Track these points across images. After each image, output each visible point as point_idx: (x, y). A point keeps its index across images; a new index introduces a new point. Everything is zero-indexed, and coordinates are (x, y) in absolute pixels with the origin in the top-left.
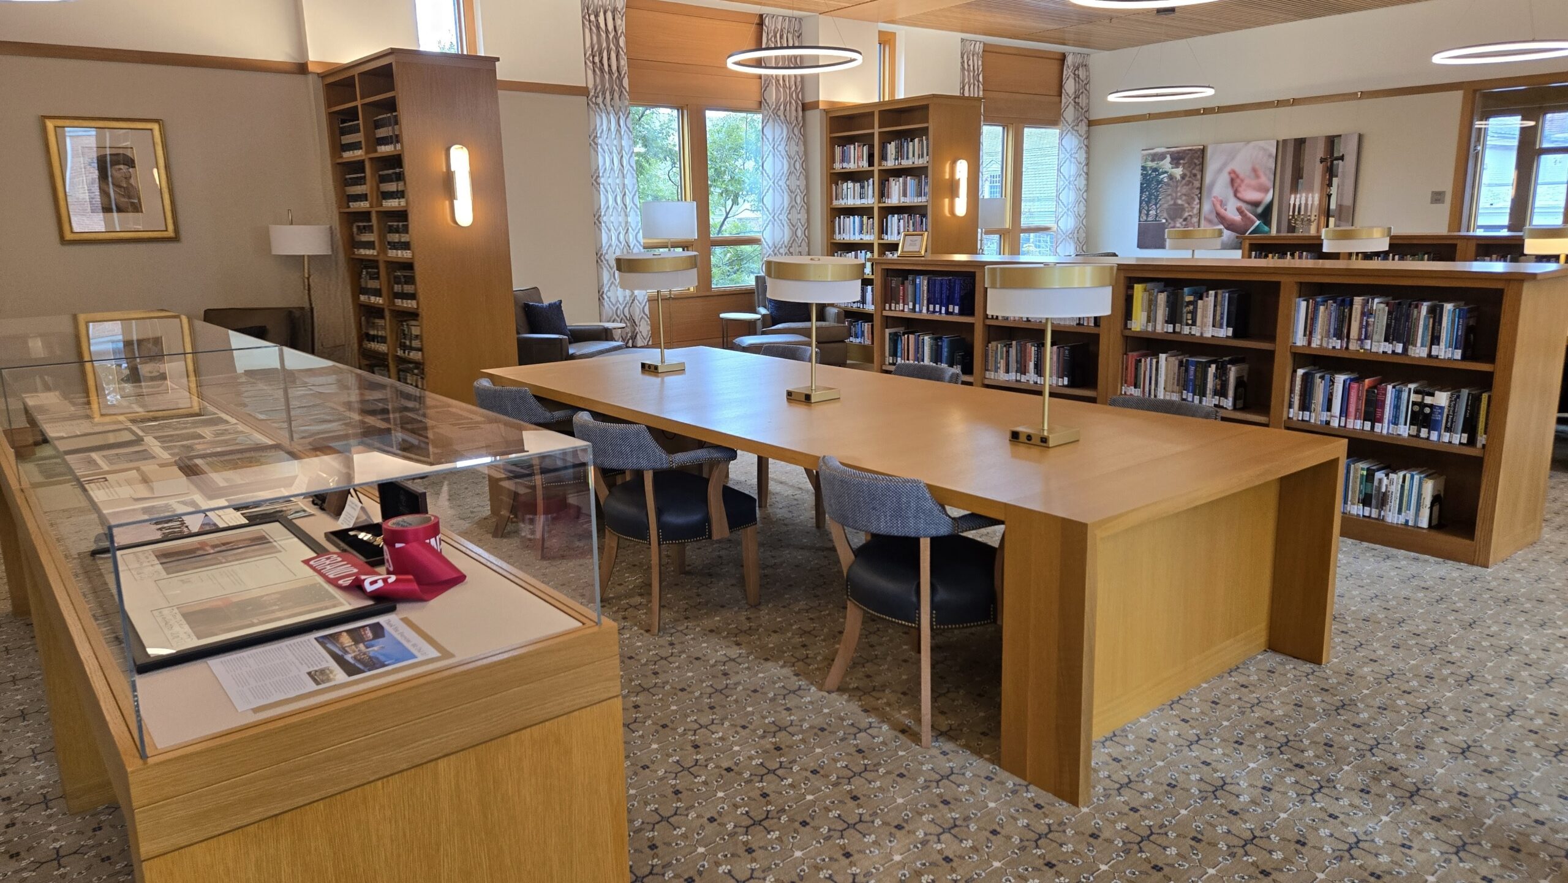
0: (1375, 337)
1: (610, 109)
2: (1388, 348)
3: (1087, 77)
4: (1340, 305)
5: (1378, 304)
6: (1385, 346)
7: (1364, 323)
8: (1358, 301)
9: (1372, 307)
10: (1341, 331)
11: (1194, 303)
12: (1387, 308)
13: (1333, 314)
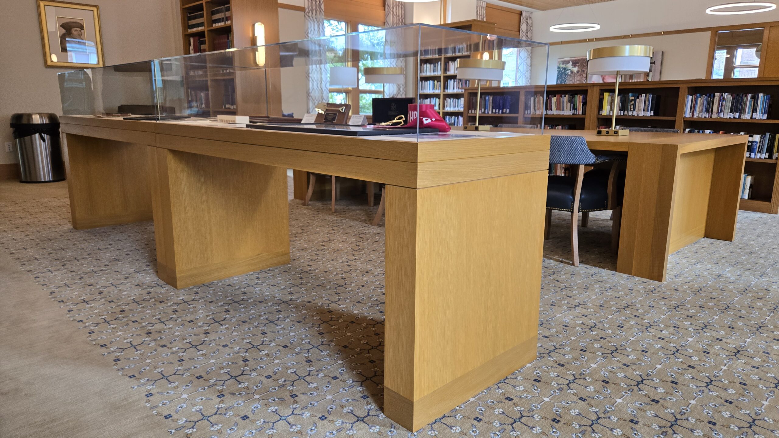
0: (726, 111)
1: (315, 20)
2: (731, 116)
3: (531, 23)
4: (709, 97)
5: (727, 96)
6: (730, 115)
7: (720, 105)
8: (717, 95)
9: (724, 97)
10: (709, 109)
11: (635, 101)
12: (732, 97)
13: (705, 101)
